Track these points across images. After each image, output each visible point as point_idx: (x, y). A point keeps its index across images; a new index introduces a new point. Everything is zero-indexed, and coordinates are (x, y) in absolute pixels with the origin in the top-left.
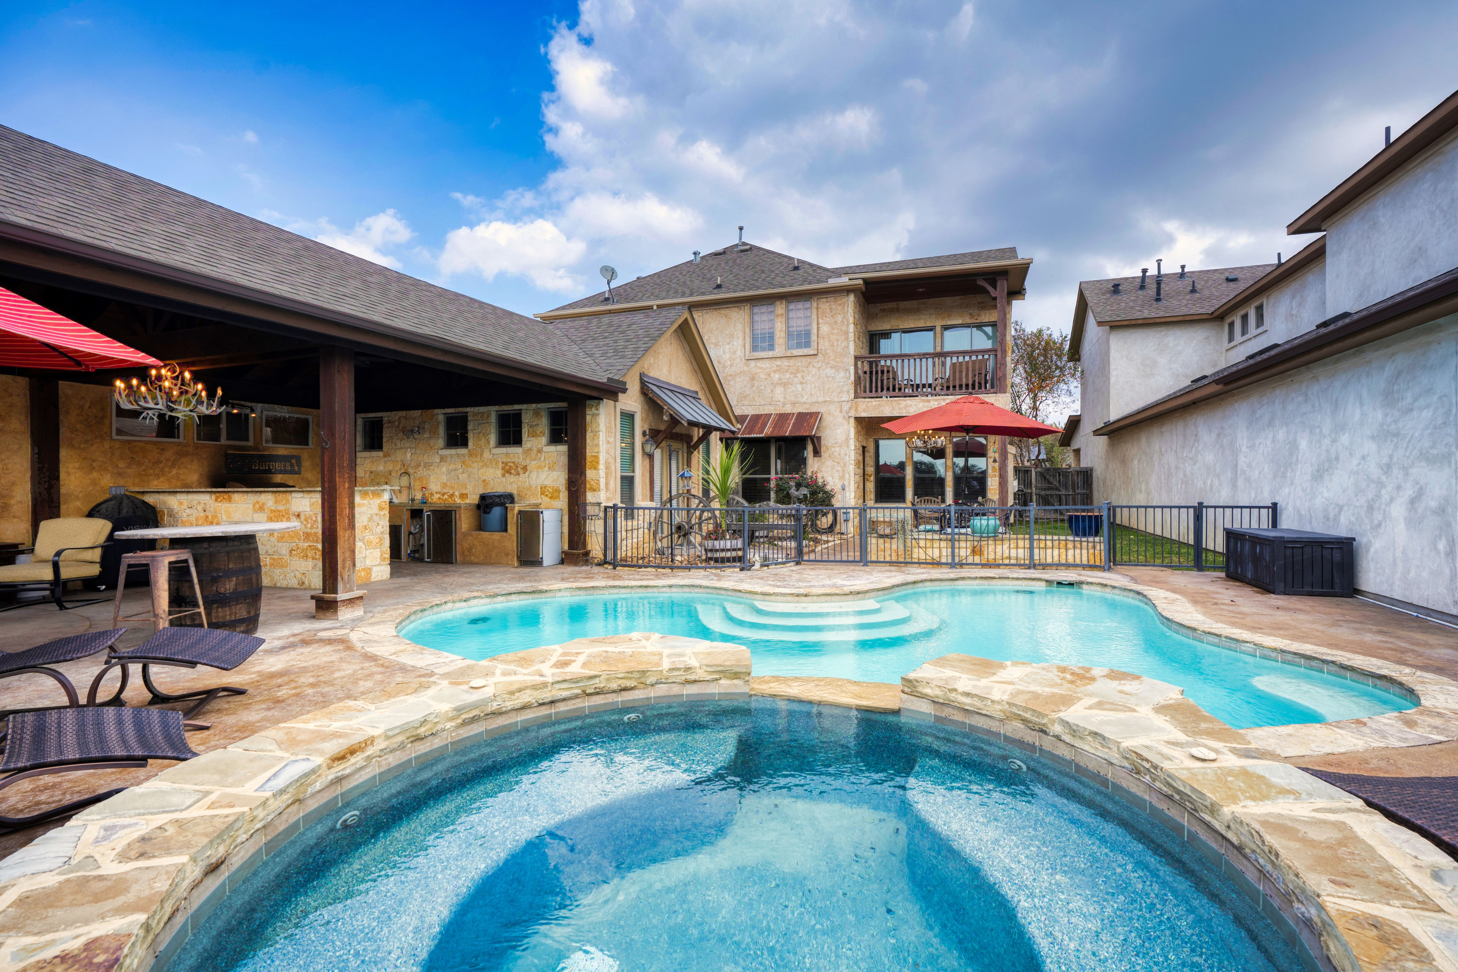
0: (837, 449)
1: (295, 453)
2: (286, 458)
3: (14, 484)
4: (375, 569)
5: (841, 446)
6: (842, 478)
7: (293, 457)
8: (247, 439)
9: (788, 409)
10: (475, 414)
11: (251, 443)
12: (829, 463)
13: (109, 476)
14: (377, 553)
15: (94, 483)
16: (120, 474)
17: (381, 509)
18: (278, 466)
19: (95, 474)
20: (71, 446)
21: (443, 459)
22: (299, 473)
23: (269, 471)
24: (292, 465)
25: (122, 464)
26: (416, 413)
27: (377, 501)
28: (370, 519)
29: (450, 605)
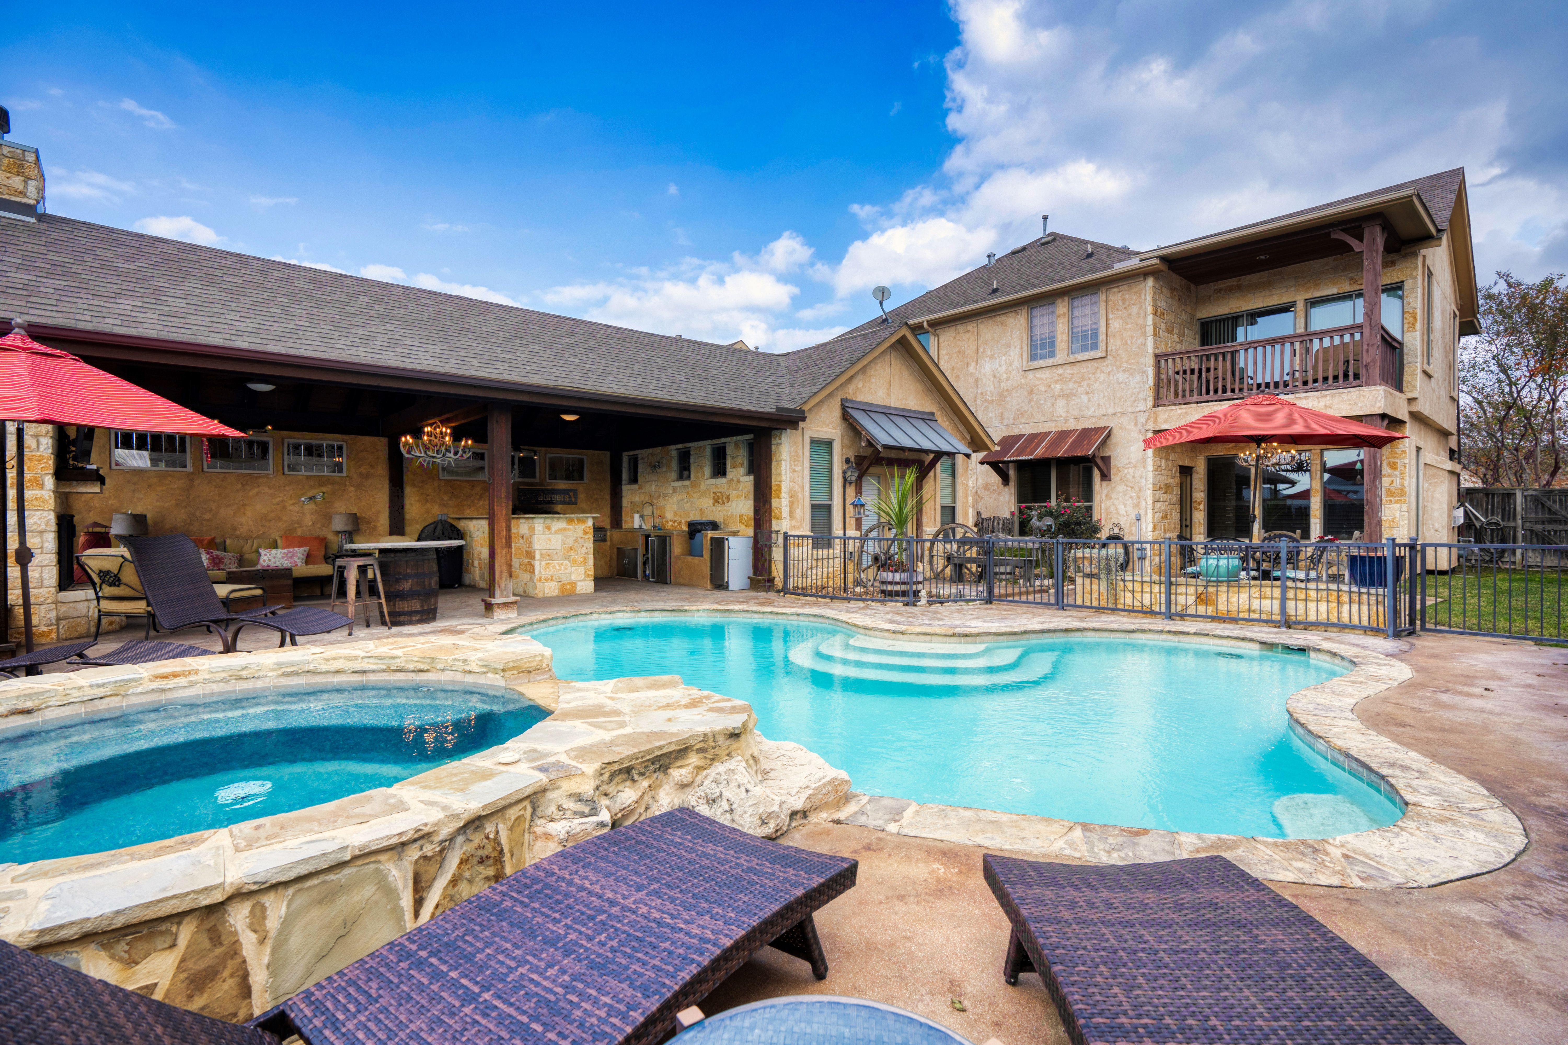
0: (1131, 471)
1: (572, 487)
2: (565, 492)
3: (379, 512)
4: (579, 584)
5: (1135, 467)
6: (1137, 505)
7: (570, 490)
8: (535, 477)
9: (1072, 425)
10: (695, 449)
11: (537, 480)
12: (1121, 488)
13: (437, 507)
14: (582, 570)
15: (428, 512)
16: (445, 505)
17: (585, 533)
18: (558, 498)
19: (428, 505)
20: (413, 485)
21: (674, 490)
22: (575, 503)
23: (551, 502)
24: (570, 497)
25: (446, 498)
26: (658, 450)
27: (582, 527)
28: (576, 541)
29: (595, 616)
